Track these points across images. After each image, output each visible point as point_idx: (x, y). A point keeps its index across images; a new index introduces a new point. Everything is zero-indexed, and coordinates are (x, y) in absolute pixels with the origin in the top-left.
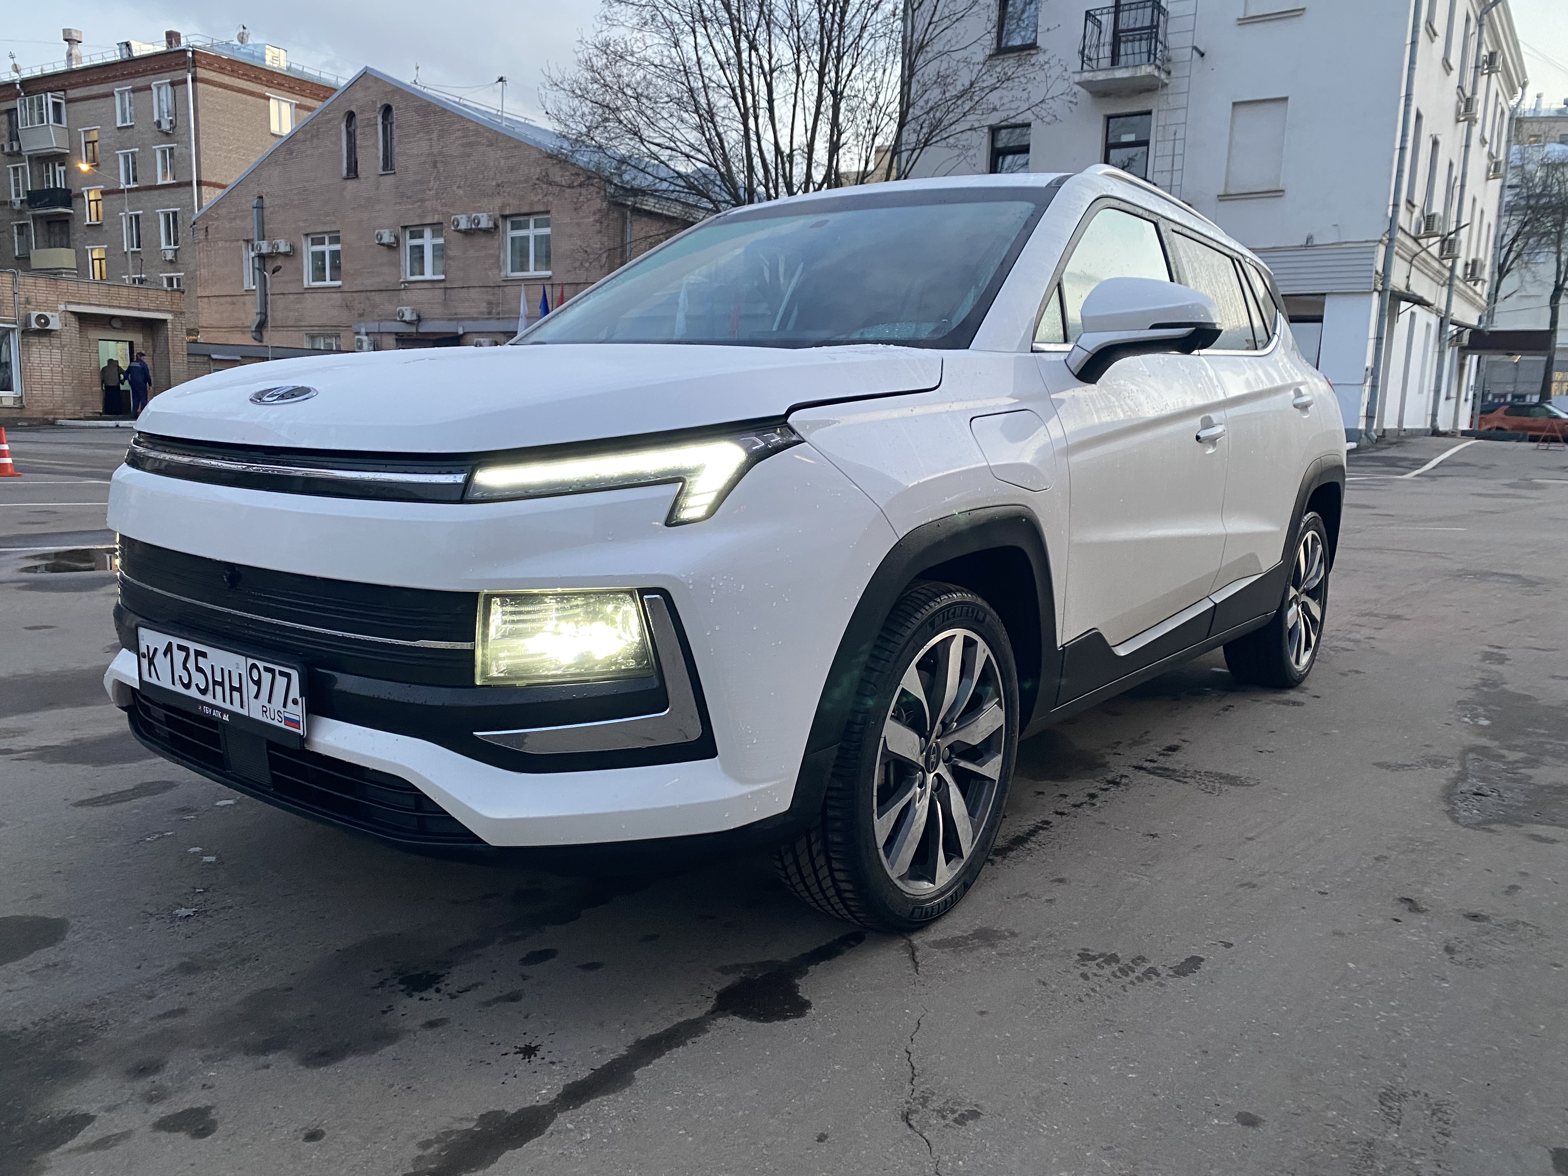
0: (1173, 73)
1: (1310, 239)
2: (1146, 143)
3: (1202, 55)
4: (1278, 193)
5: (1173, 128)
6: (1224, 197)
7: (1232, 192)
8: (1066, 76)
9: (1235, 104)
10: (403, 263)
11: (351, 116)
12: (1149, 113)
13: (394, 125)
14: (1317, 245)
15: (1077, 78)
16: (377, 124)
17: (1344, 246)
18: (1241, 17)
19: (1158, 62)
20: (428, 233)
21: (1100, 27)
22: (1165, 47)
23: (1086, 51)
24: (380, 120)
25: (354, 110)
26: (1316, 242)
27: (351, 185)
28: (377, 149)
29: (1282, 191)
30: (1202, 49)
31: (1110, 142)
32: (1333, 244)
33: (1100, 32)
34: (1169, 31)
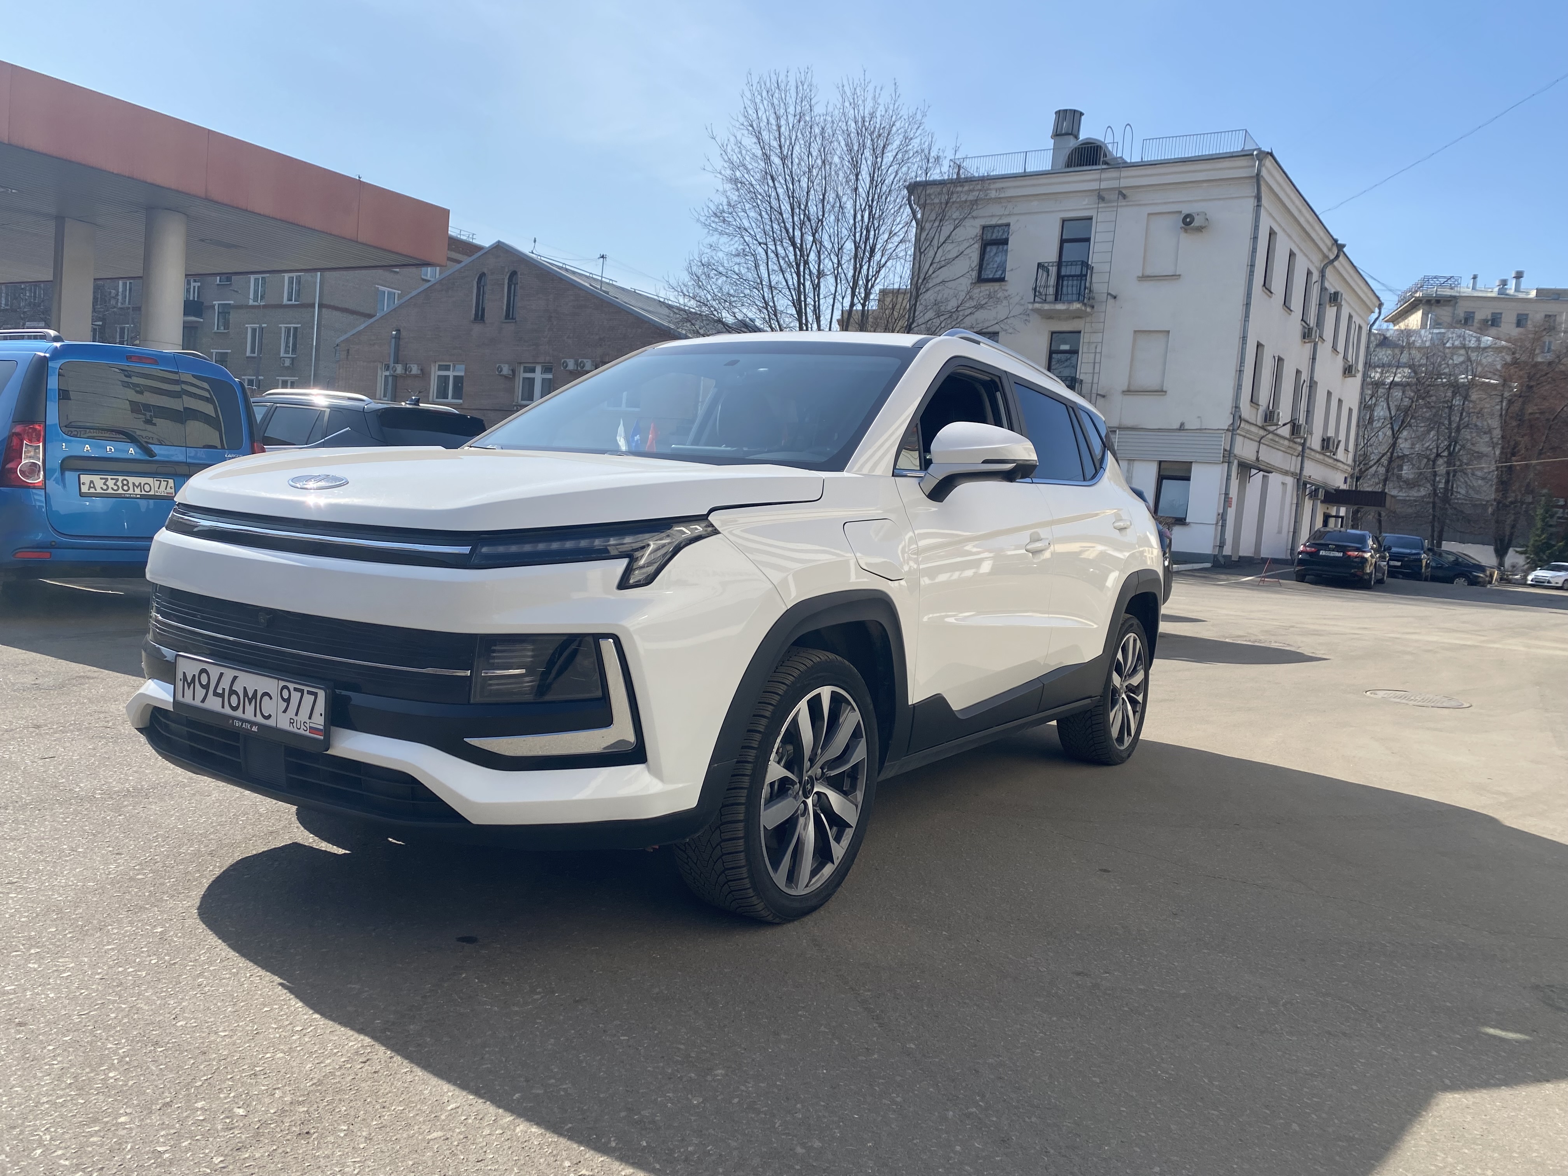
0: (1095, 307)
1: (1182, 424)
2: (1076, 352)
3: (1115, 297)
4: (1162, 392)
5: (1095, 344)
6: (1128, 392)
7: (1132, 388)
8: (1022, 302)
9: (1135, 332)
10: (516, 390)
11: (482, 276)
12: (1080, 332)
13: (518, 287)
14: (1187, 430)
15: (1030, 306)
16: (504, 284)
17: (1204, 431)
18: (1141, 275)
19: (1085, 301)
20: (539, 369)
21: (1048, 272)
22: (1090, 290)
23: (1038, 289)
24: (506, 282)
25: (485, 271)
26: (1186, 428)
27: (477, 328)
28: (503, 303)
29: (1166, 392)
30: (1114, 293)
31: (1052, 349)
32: (1197, 429)
33: (1048, 275)
34: (1094, 280)
